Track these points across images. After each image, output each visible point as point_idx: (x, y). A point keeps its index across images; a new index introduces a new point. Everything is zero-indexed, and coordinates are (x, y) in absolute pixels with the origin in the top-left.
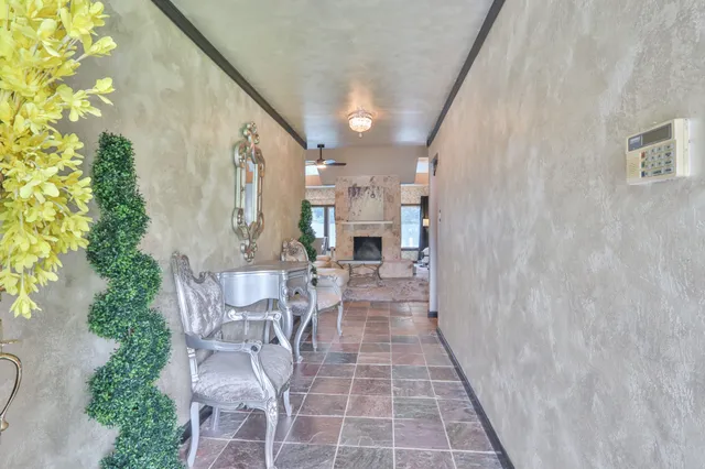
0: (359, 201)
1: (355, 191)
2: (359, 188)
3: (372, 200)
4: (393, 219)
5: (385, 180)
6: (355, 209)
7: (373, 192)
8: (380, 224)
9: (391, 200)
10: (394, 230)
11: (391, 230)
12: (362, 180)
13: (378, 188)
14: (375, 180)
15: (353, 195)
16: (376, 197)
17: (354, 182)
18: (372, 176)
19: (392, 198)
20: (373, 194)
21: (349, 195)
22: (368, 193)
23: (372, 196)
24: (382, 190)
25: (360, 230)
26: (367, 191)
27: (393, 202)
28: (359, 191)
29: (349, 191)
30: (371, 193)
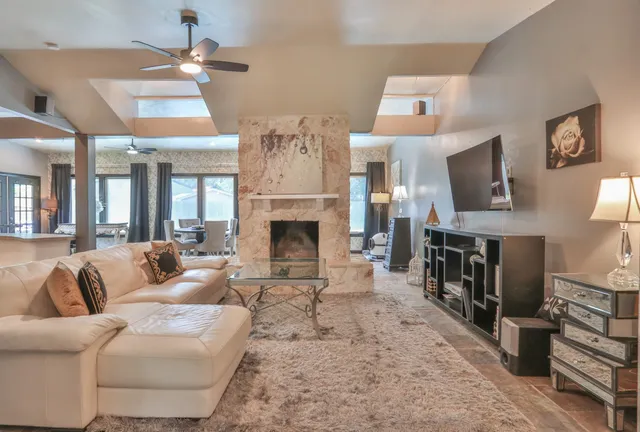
0: (280, 160)
1: (272, 141)
2: (280, 137)
3: (301, 157)
4: (337, 190)
5: (324, 123)
6: (272, 172)
7: (304, 143)
8: (315, 199)
9: (334, 158)
10: (340, 210)
11: (335, 210)
12: (286, 124)
13: (313, 136)
14: (307, 123)
15: (270, 149)
16: (309, 152)
17: (271, 127)
18: (302, 117)
19: (337, 154)
20: (304, 147)
21: (263, 148)
22: (296, 145)
23: (303, 151)
24: (319, 141)
25: (281, 210)
26: (293, 142)
27: (338, 162)
28: (280, 141)
29: (262, 142)
30: (300, 145)
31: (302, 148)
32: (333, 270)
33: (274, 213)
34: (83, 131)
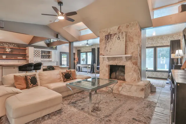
0: (111, 43)
1: (108, 37)
3: (117, 41)
4: (132, 53)
6: (108, 48)
7: (119, 36)
8: (122, 57)
9: (131, 40)
10: (133, 61)
11: (131, 61)
12: (113, 29)
13: (122, 33)
14: (121, 28)
15: (108, 40)
16: (120, 39)
17: (109, 32)
18: (119, 26)
19: (132, 38)
20: (119, 38)
21: (105, 40)
22: (116, 37)
23: (118, 39)
24: (124, 34)
25: (112, 61)
26: (115, 36)
27: (133, 41)
28: (111, 36)
29: (106, 37)
30: (117, 37)
31: (118, 38)
32: (126, 85)
33: (110, 62)
34: (70, 41)
